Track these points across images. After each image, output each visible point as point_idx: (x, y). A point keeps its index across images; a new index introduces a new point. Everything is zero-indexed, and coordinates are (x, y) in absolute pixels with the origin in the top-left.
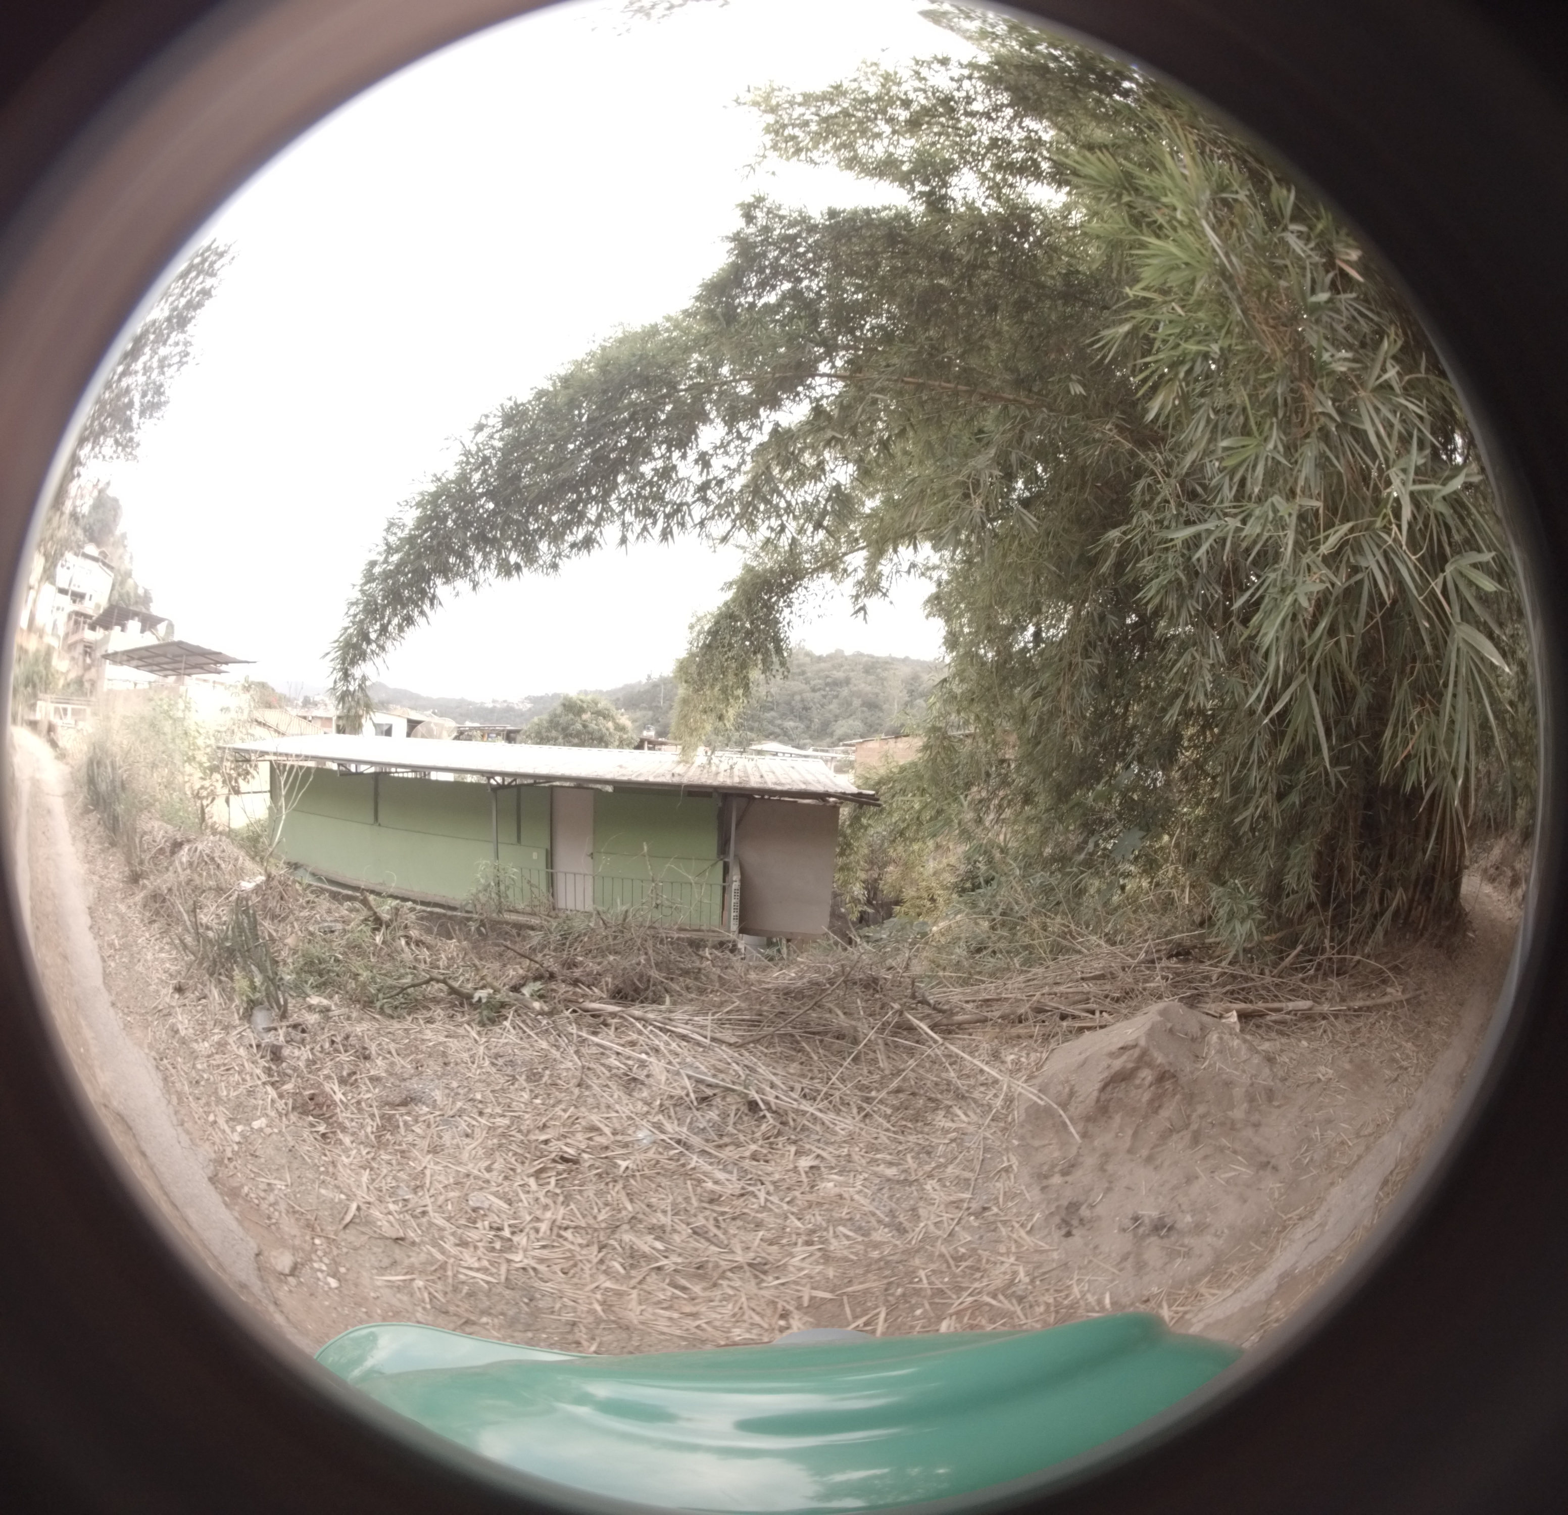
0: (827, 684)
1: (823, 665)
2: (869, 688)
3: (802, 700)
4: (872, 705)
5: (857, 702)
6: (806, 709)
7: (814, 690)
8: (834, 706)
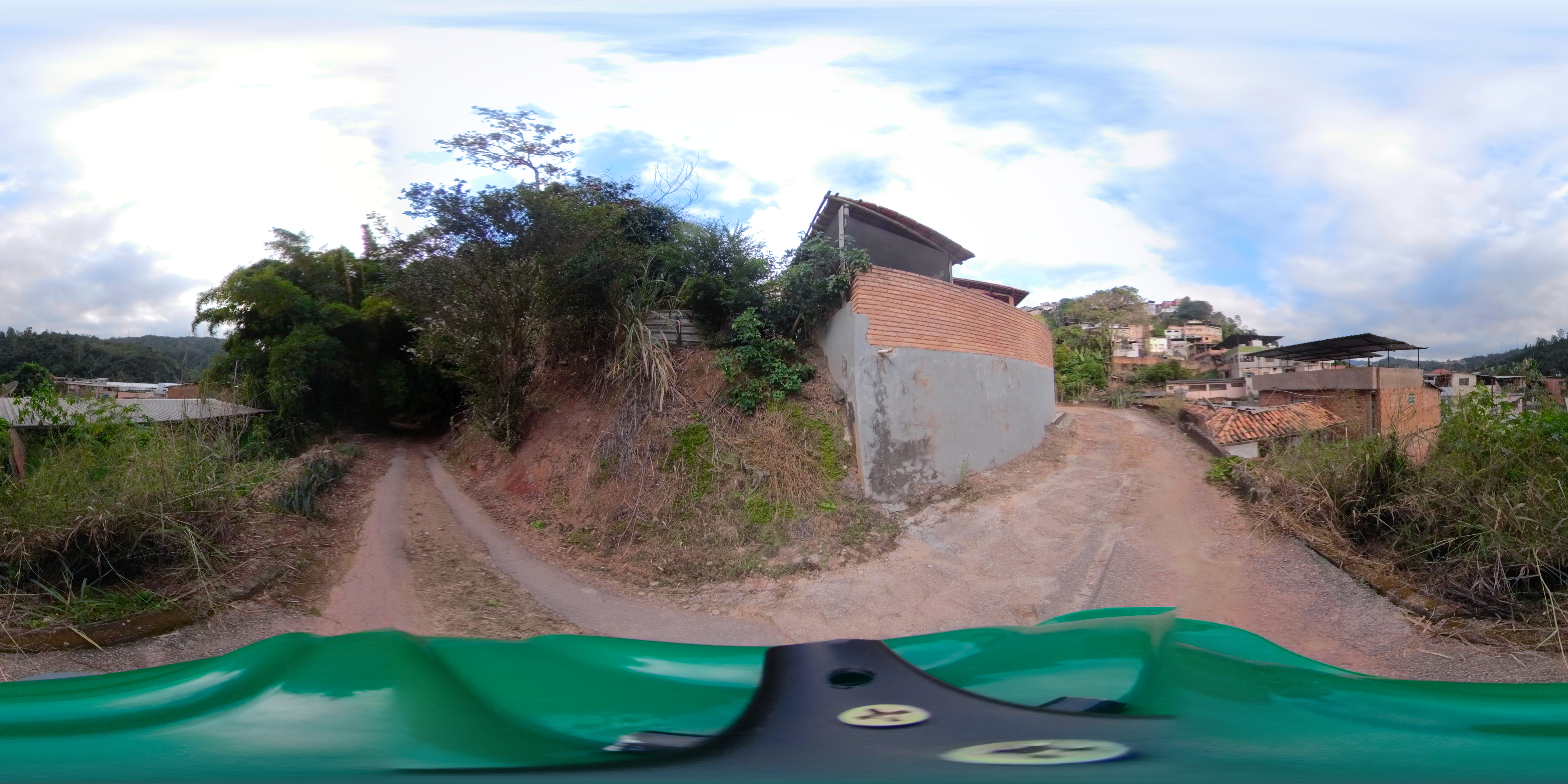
0: (46, 348)
1: (42, 340)
3: (35, 356)
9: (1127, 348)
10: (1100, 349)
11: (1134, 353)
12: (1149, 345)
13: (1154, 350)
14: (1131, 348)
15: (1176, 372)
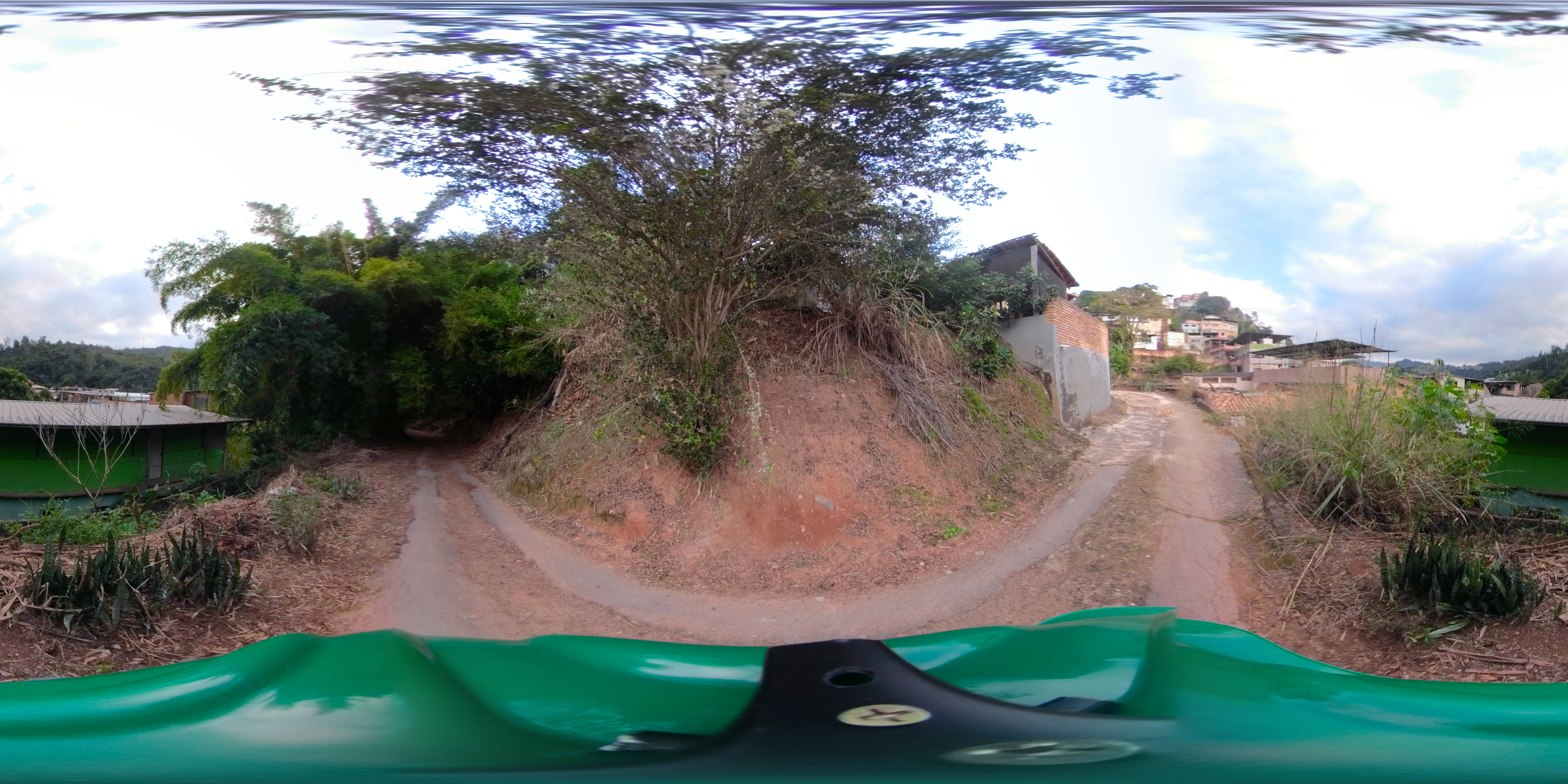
0: (58, 358)
2: (78, 360)
3: (47, 365)
4: (80, 367)
5: (72, 366)
6: (49, 369)
7: (52, 360)
8: (61, 368)
9: (1146, 341)
11: (1153, 346)
12: (1167, 339)
13: (1172, 344)
14: (1150, 341)
15: (1192, 365)
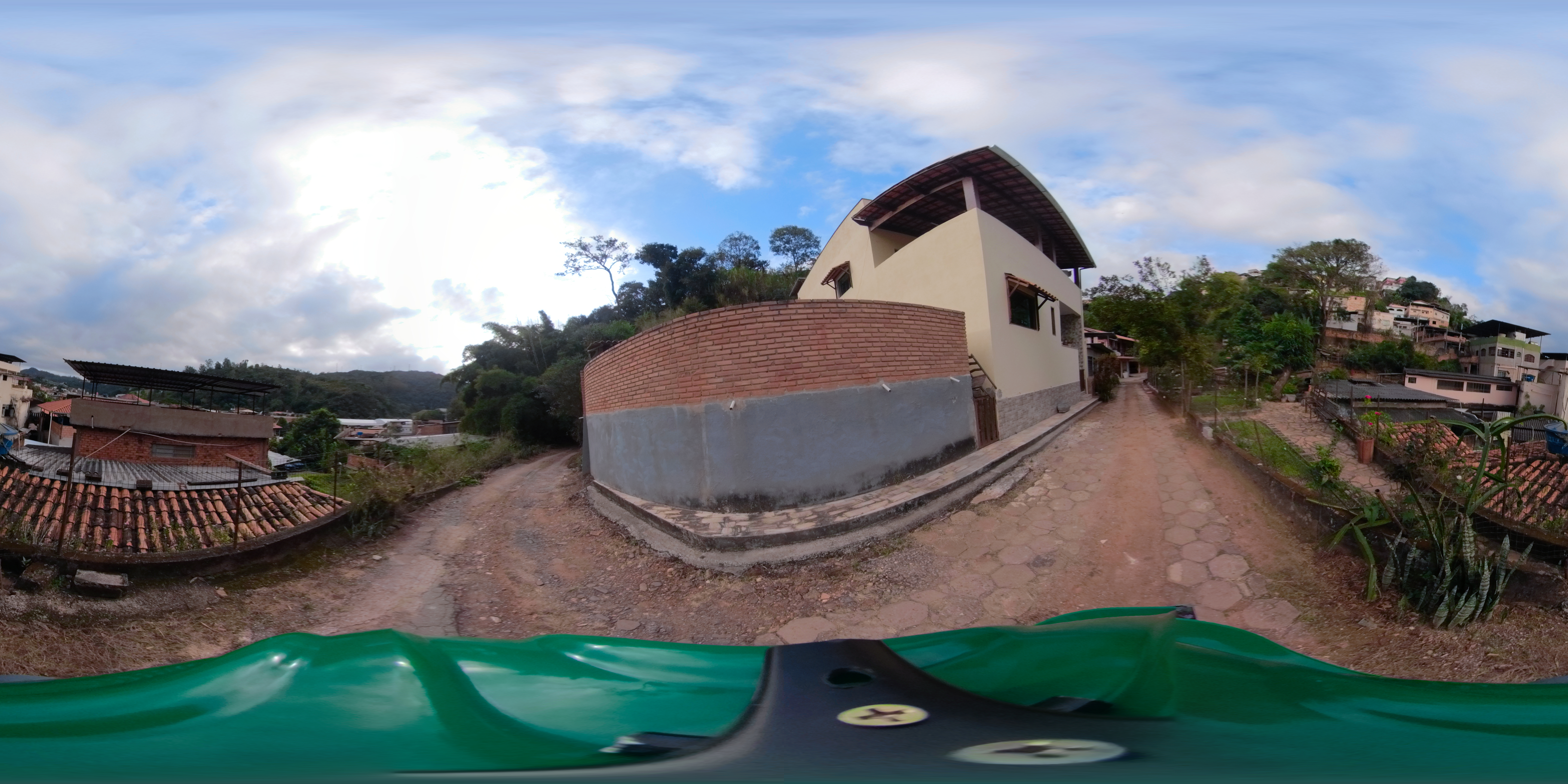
9: (1344, 319)
10: (1308, 315)
11: (1352, 326)
12: (1371, 319)
13: (1376, 326)
14: (1349, 319)
15: (1411, 357)
